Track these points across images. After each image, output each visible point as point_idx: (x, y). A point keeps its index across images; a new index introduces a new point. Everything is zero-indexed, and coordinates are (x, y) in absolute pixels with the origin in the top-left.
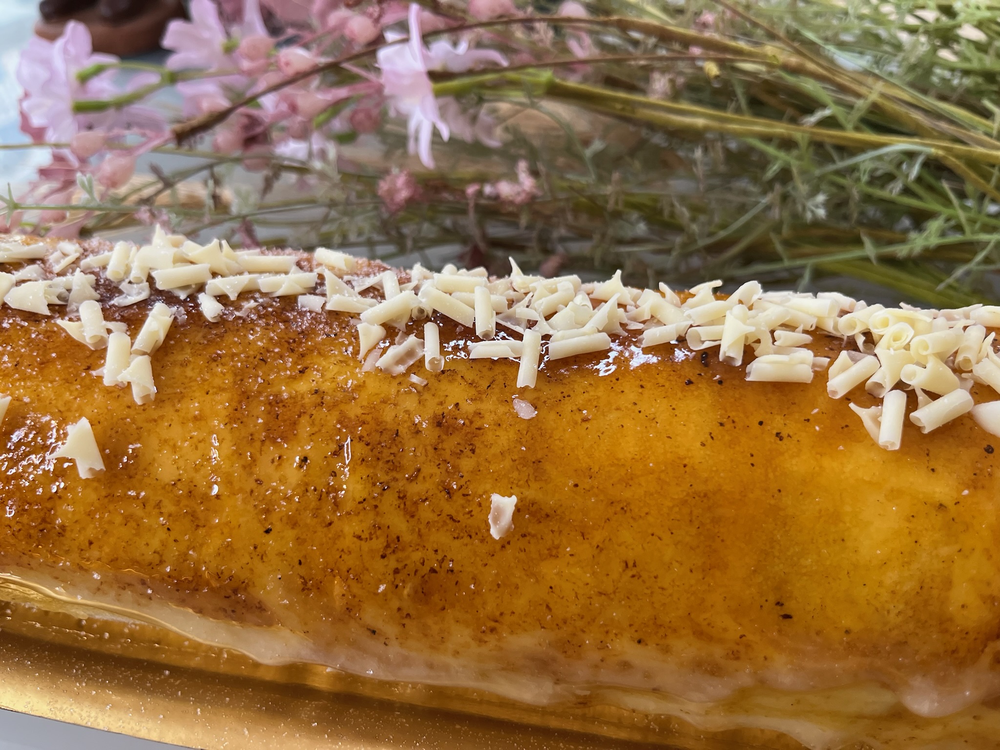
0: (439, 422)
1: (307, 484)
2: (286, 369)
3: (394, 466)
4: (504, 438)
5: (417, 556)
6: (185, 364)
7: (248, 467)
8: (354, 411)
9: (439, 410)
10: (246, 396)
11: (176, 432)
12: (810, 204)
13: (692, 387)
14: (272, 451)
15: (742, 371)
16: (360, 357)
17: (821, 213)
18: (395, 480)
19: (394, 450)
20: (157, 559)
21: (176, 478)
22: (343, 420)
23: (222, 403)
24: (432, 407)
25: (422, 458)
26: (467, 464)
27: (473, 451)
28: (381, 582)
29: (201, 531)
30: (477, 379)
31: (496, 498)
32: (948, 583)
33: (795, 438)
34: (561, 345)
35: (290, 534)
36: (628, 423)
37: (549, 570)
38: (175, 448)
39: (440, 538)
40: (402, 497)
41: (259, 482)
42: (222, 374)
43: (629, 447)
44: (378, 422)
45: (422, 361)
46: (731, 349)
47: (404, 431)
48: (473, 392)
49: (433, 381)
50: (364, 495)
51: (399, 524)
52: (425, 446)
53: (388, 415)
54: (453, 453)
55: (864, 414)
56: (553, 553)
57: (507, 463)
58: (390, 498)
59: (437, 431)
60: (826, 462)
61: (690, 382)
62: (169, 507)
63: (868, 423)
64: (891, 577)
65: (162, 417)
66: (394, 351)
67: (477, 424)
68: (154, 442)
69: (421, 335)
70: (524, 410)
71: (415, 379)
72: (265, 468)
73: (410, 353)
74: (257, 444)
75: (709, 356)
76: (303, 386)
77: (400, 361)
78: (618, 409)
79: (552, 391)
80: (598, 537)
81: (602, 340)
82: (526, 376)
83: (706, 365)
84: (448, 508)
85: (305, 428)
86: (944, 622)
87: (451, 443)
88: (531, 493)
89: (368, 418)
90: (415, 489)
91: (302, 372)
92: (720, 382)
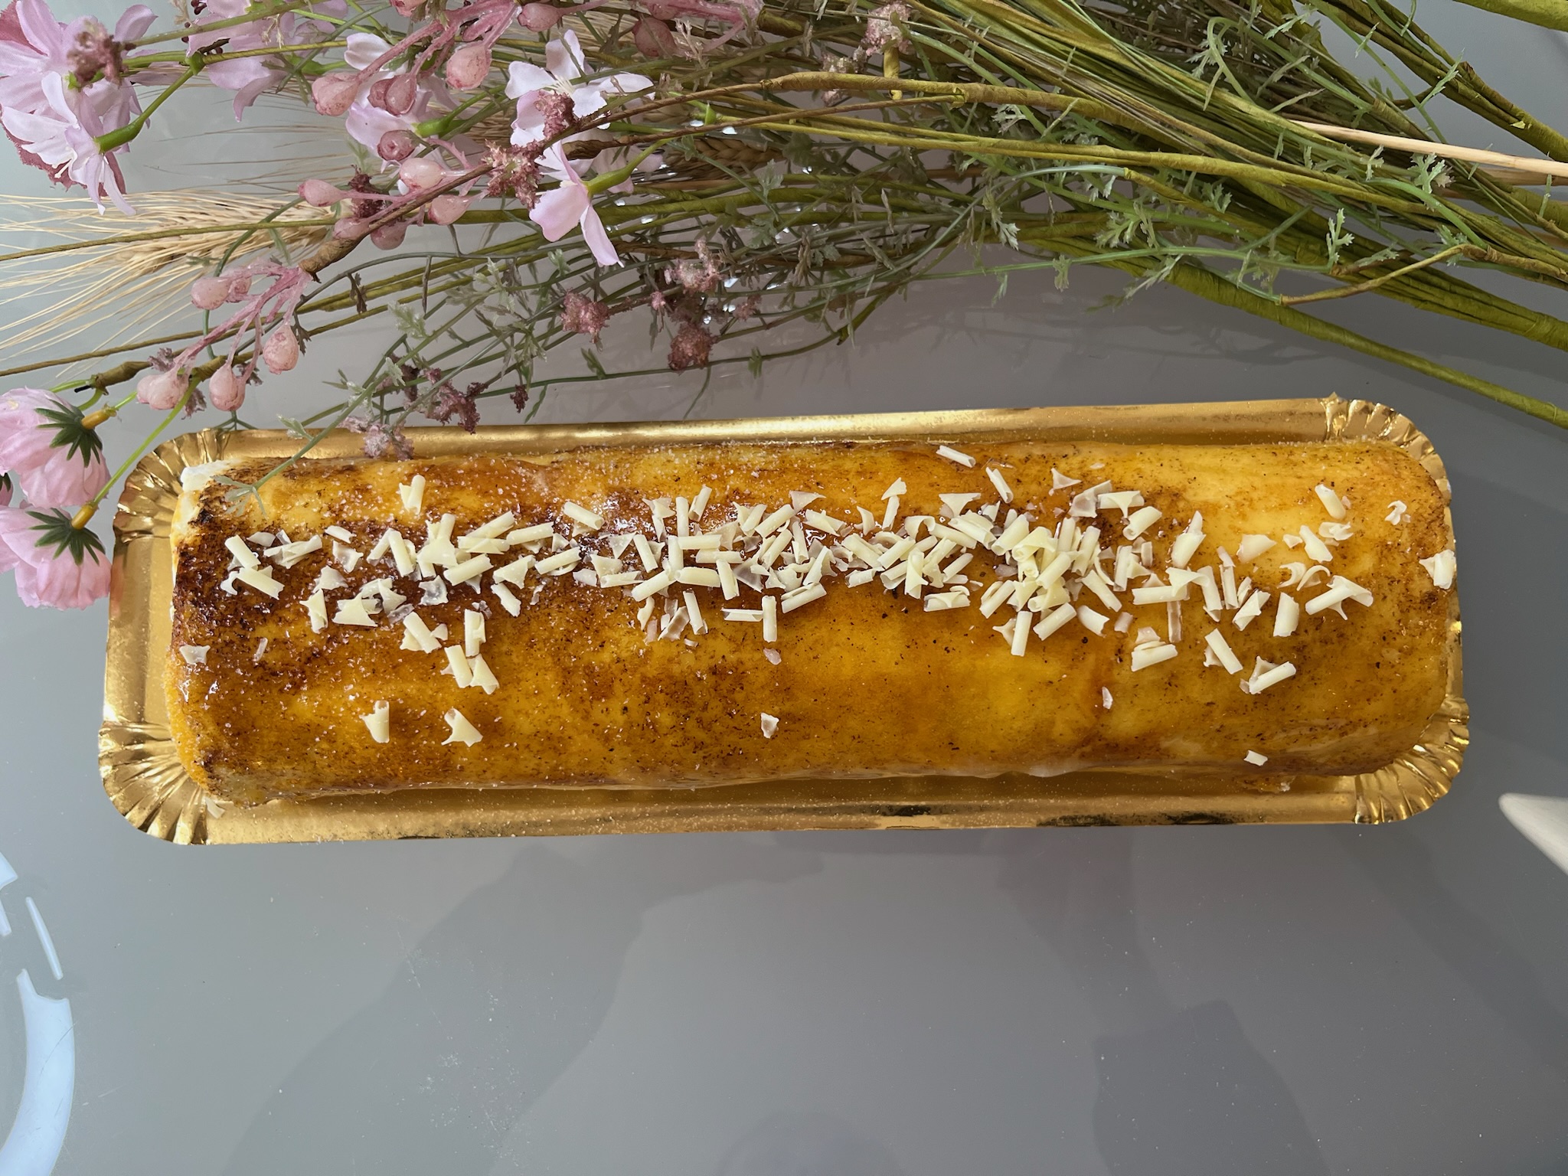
0: (714, 671)
2: (589, 646)
3: (689, 703)
9: (712, 663)
10: (567, 672)
13: (886, 619)
15: (922, 603)
16: (642, 628)
23: (551, 680)
24: (706, 662)
25: (708, 697)
26: (739, 696)
27: (742, 688)
28: (695, 763)
30: (734, 634)
31: (764, 717)
33: (957, 650)
34: (790, 603)
35: (627, 749)
36: (846, 655)
37: (806, 745)
40: (700, 721)
41: (596, 725)
43: (848, 671)
45: (689, 627)
46: (912, 588)
47: (690, 682)
48: (733, 646)
49: (702, 640)
52: (708, 689)
53: (676, 669)
54: (728, 691)
55: (1003, 630)
57: (767, 692)
58: (691, 724)
59: (714, 678)
61: (885, 616)
63: (1006, 636)
67: (741, 670)
69: (682, 603)
70: (773, 658)
71: (689, 643)
72: (597, 715)
73: (679, 620)
75: (898, 592)
76: (606, 656)
77: (673, 629)
78: (837, 645)
79: (790, 636)
81: (820, 591)
82: (769, 632)
83: (896, 598)
84: (732, 723)
91: (602, 646)
92: (906, 612)
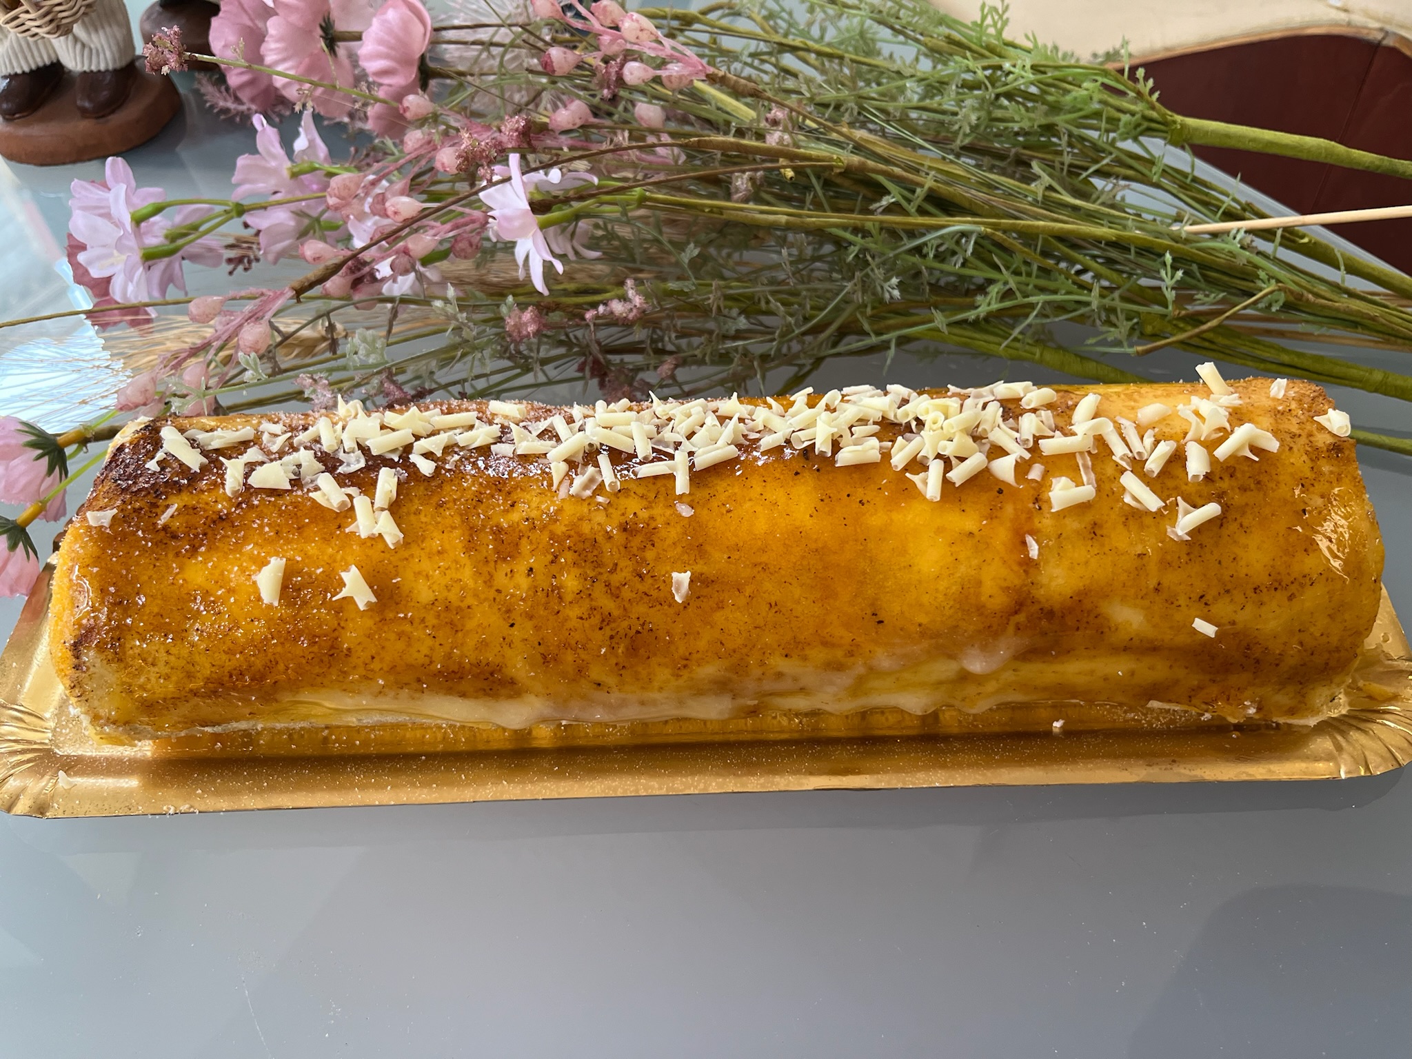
0: (624, 528)
1: (535, 587)
2: (499, 506)
4: (673, 533)
5: (625, 624)
6: (417, 512)
7: (489, 582)
8: (560, 529)
9: (623, 519)
11: (426, 565)
12: (886, 286)
13: (799, 476)
14: (505, 568)
15: (832, 460)
16: (554, 488)
17: (896, 293)
18: (600, 574)
19: (595, 553)
20: (427, 660)
21: (433, 599)
22: (552, 536)
23: (456, 539)
24: (617, 518)
25: (617, 556)
26: (650, 555)
27: (653, 545)
28: (601, 647)
29: (460, 634)
30: (645, 492)
31: (675, 575)
32: (979, 583)
33: (872, 502)
34: (702, 461)
35: (529, 625)
36: (759, 509)
37: (719, 617)
38: (427, 577)
39: (640, 609)
41: (499, 591)
42: (450, 516)
43: (761, 526)
44: (580, 535)
45: (602, 483)
46: (823, 446)
47: (600, 539)
48: (645, 503)
49: (613, 498)
50: (580, 588)
51: (608, 604)
52: (618, 547)
53: (586, 528)
54: (639, 549)
55: (916, 479)
56: (720, 606)
57: (679, 549)
58: (599, 587)
59: (624, 535)
60: (896, 516)
61: (797, 474)
62: (431, 620)
63: (920, 485)
64: (942, 585)
65: (412, 556)
66: (579, 481)
67: (653, 525)
68: (409, 575)
69: (597, 465)
70: (685, 511)
71: (600, 499)
72: (501, 579)
73: (592, 480)
74: (492, 564)
75: (808, 452)
76: (515, 516)
77: (586, 487)
78: (750, 500)
79: (702, 494)
80: (748, 590)
81: (732, 451)
82: (682, 485)
83: (807, 459)
84: (642, 587)
85: (525, 547)
86: (980, 609)
87: (636, 542)
88: (700, 567)
89: (572, 533)
90: (616, 579)
91: (512, 506)
92: (818, 470)
